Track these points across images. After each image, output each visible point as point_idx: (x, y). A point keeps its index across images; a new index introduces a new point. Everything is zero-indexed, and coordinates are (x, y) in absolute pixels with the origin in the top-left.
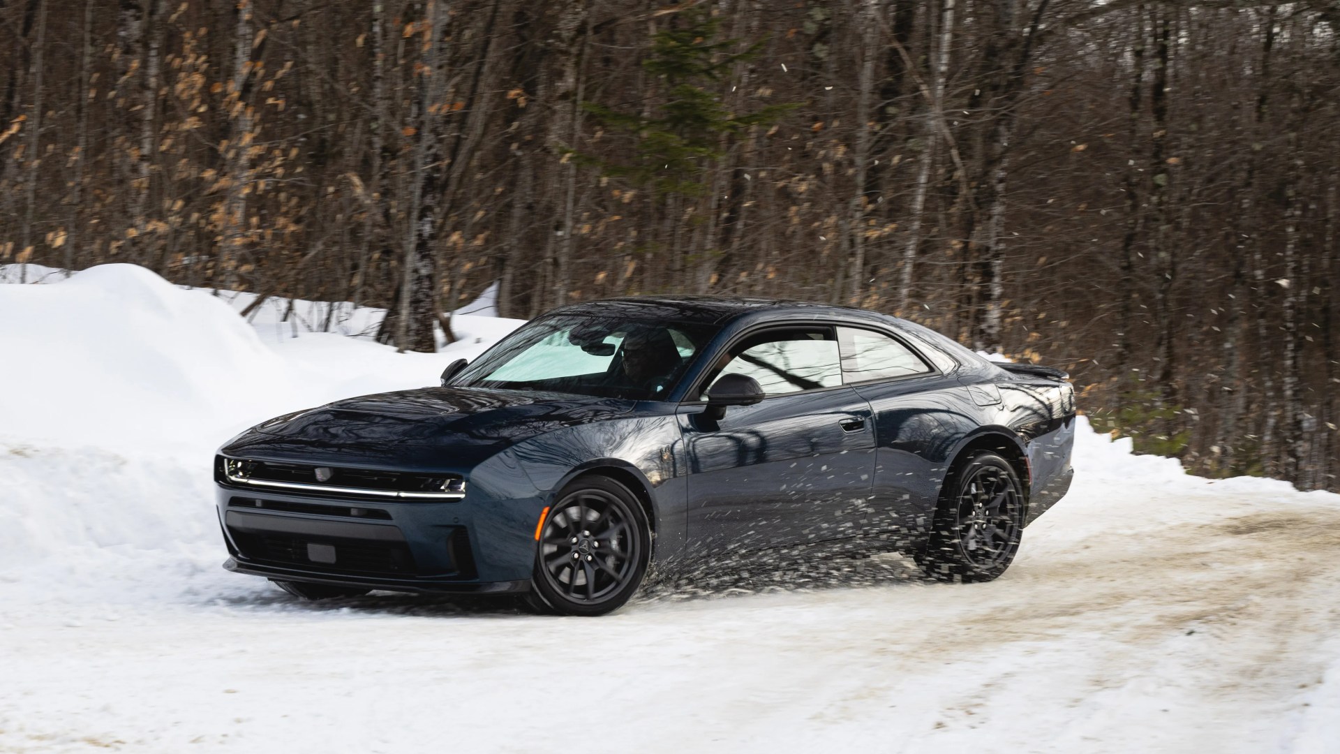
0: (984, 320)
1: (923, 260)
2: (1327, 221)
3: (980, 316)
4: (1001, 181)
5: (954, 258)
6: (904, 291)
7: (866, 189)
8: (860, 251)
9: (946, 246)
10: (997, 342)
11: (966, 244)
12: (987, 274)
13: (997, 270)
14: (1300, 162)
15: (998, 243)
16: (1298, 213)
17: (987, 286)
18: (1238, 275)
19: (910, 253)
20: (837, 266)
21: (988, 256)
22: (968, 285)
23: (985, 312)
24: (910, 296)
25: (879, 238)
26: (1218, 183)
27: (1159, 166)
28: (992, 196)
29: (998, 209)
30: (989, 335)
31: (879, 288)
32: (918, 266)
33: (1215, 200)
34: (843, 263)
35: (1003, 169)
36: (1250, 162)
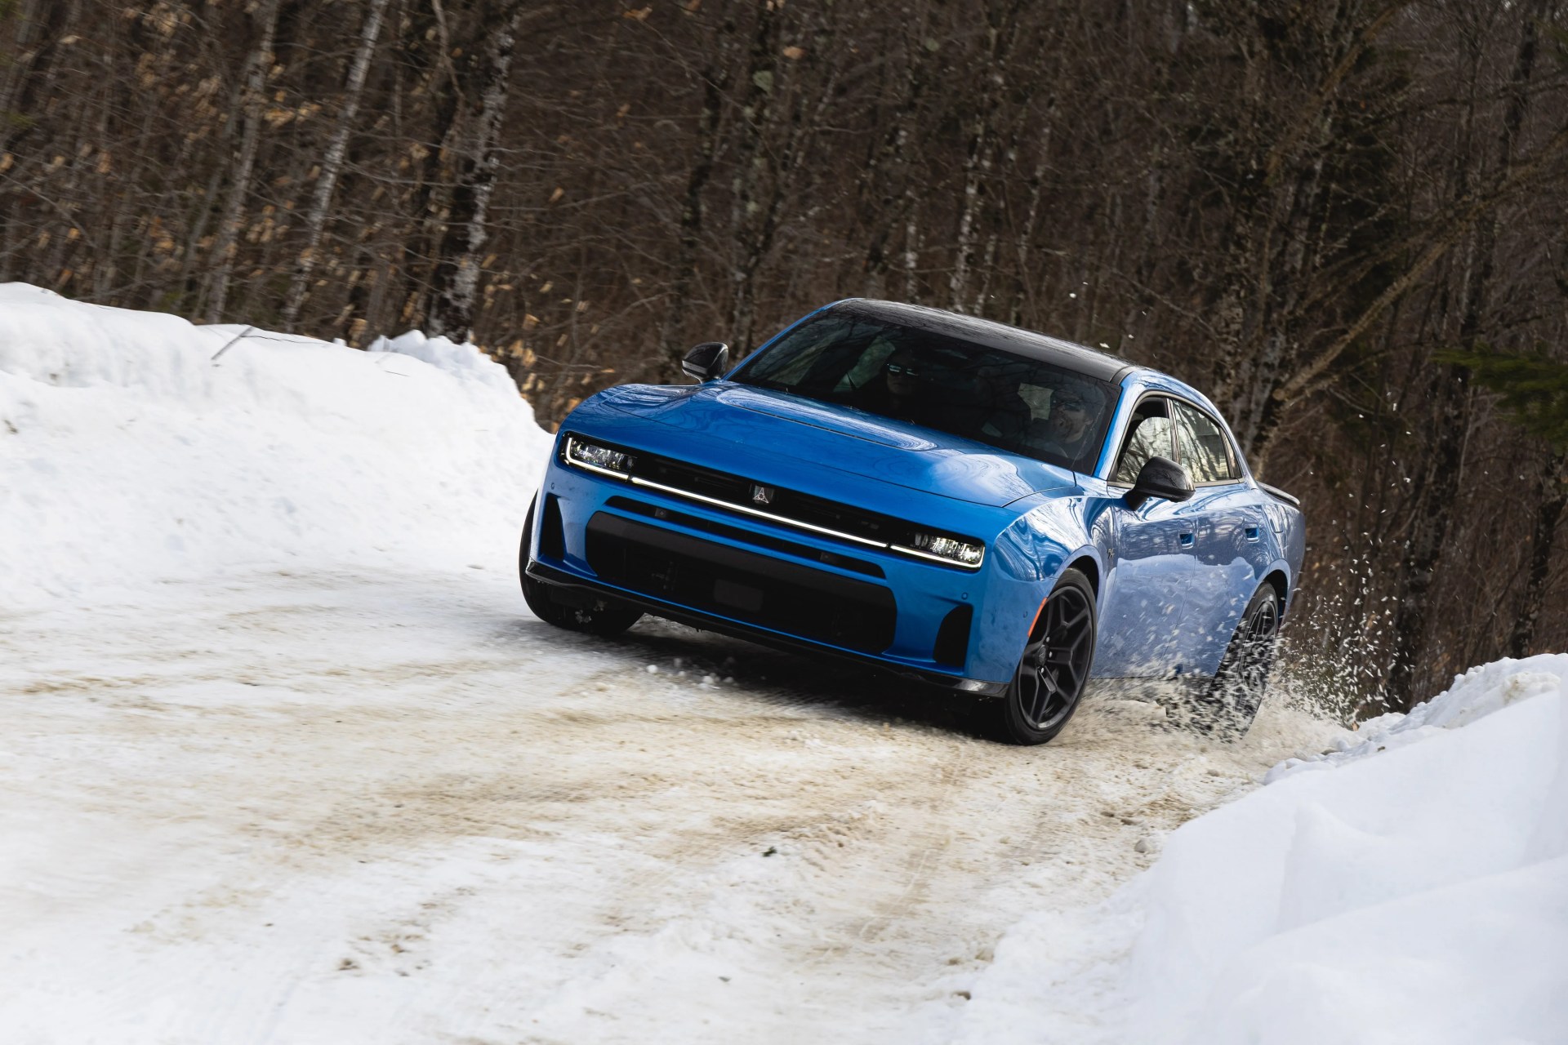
0: (452, 284)
1: (357, 168)
2: (1035, 182)
3: (444, 276)
4: (504, 52)
5: (408, 173)
6: (317, 217)
7: (275, 41)
8: (250, 143)
9: (398, 151)
10: (468, 324)
11: (434, 153)
12: (463, 204)
13: (482, 201)
14: (999, 80)
15: (486, 158)
16: (986, 164)
17: (465, 228)
18: (876, 256)
19: (336, 155)
20: (210, 166)
21: (470, 177)
22: (428, 222)
23: (454, 270)
24: (326, 227)
25: (290, 124)
26: (855, 94)
27: (763, 57)
28: (487, 75)
29: (494, 99)
30: (457, 310)
31: (277, 209)
32: (347, 181)
33: (846, 125)
34: (224, 161)
35: (512, 33)
36: (919, 70)
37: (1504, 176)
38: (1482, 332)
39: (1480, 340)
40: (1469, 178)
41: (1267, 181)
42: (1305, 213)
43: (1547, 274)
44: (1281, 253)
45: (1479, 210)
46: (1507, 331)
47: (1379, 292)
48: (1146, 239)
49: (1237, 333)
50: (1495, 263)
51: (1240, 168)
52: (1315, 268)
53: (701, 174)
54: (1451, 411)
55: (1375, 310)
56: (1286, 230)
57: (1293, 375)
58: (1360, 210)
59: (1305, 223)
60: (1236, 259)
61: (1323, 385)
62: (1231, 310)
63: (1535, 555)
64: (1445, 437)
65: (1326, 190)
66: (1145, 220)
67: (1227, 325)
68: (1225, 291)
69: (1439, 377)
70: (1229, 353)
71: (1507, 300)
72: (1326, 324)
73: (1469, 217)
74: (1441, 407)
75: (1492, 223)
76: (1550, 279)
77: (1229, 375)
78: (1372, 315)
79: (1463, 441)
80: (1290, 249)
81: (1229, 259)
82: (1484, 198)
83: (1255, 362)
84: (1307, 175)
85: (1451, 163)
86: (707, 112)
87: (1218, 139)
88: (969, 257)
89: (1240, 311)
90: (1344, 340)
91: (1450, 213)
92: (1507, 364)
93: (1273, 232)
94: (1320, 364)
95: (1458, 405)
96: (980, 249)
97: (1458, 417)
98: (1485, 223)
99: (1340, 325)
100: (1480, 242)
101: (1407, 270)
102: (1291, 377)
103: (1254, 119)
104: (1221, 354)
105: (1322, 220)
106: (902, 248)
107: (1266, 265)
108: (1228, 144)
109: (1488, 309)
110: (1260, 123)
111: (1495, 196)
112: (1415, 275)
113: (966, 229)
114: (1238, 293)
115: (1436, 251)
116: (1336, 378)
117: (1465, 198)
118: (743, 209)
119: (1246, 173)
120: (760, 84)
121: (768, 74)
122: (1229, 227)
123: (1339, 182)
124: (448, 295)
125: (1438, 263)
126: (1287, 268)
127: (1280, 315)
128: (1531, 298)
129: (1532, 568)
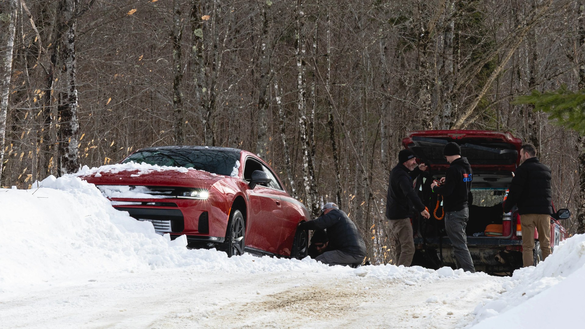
37: (535, 13)
38: (538, 84)
39: (538, 89)
40: (519, 18)
41: (430, 35)
42: (450, 47)
43: (562, 53)
44: (443, 66)
45: (526, 31)
46: (549, 82)
47: (488, 75)
48: (383, 71)
49: (430, 105)
50: (538, 52)
51: (417, 32)
52: (458, 70)
53: (178, 80)
54: (531, 122)
55: (489, 84)
56: (443, 56)
57: (458, 119)
58: (474, 41)
59: (451, 50)
60: (423, 73)
61: (472, 121)
62: (425, 96)
63: (580, 178)
64: (531, 134)
65: (457, 35)
66: (381, 63)
67: (424, 103)
68: (421, 87)
69: (523, 108)
70: (428, 115)
71: (546, 69)
72: (469, 94)
73: (522, 34)
74: (526, 121)
75: (534, 35)
76: (564, 55)
77: (429, 124)
78: (488, 86)
79: (539, 135)
80: (446, 64)
81: (420, 73)
82: (528, 25)
83: (441, 117)
84: (448, 29)
85: (510, 12)
86: (175, 51)
87: (405, 21)
88: (304, 94)
89: (429, 95)
90: (477, 100)
91: (514, 34)
92: (550, 98)
93: (437, 58)
94: (469, 112)
95: (533, 118)
96: (308, 89)
97: (534, 124)
98: (531, 36)
99: (474, 93)
100: (530, 44)
101: (499, 63)
102: (457, 121)
103: (419, 9)
104: (424, 116)
105: (458, 48)
106: (274, 96)
107: (437, 74)
108: (411, 22)
109: (539, 74)
110: (422, 10)
111: (532, 23)
112: (504, 64)
113: (300, 82)
114: (427, 88)
115: (511, 53)
116: (477, 117)
117: (519, 27)
118: (201, 92)
119: (420, 34)
120: (197, 35)
121: (200, 30)
122: (418, 59)
123: (462, 30)
124: (67, 156)
125: (513, 57)
126: (447, 72)
127: (448, 94)
128: (557, 65)
129: (580, 184)
